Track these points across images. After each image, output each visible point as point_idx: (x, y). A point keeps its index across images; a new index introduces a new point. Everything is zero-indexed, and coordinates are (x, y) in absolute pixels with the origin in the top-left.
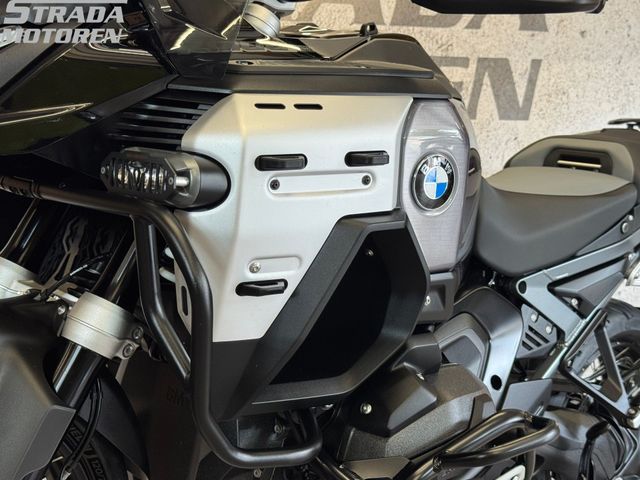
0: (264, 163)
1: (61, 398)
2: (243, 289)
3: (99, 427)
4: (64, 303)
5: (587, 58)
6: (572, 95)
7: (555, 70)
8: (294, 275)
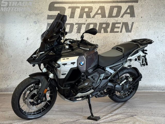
0: (63, 64)
1: (49, 82)
2: (62, 74)
3: (53, 84)
4: (49, 73)
5: (142, 22)
6: (139, 28)
7: (136, 24)
8: (67, 73)
